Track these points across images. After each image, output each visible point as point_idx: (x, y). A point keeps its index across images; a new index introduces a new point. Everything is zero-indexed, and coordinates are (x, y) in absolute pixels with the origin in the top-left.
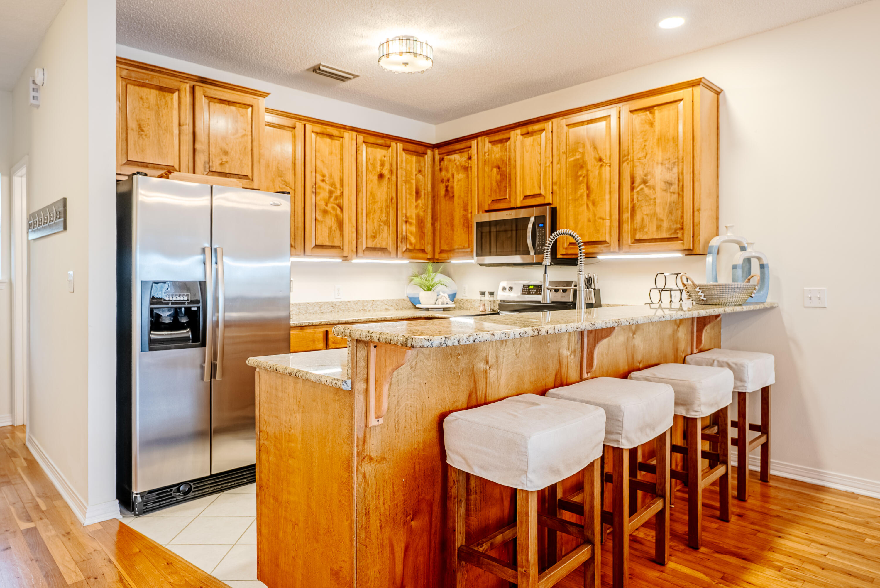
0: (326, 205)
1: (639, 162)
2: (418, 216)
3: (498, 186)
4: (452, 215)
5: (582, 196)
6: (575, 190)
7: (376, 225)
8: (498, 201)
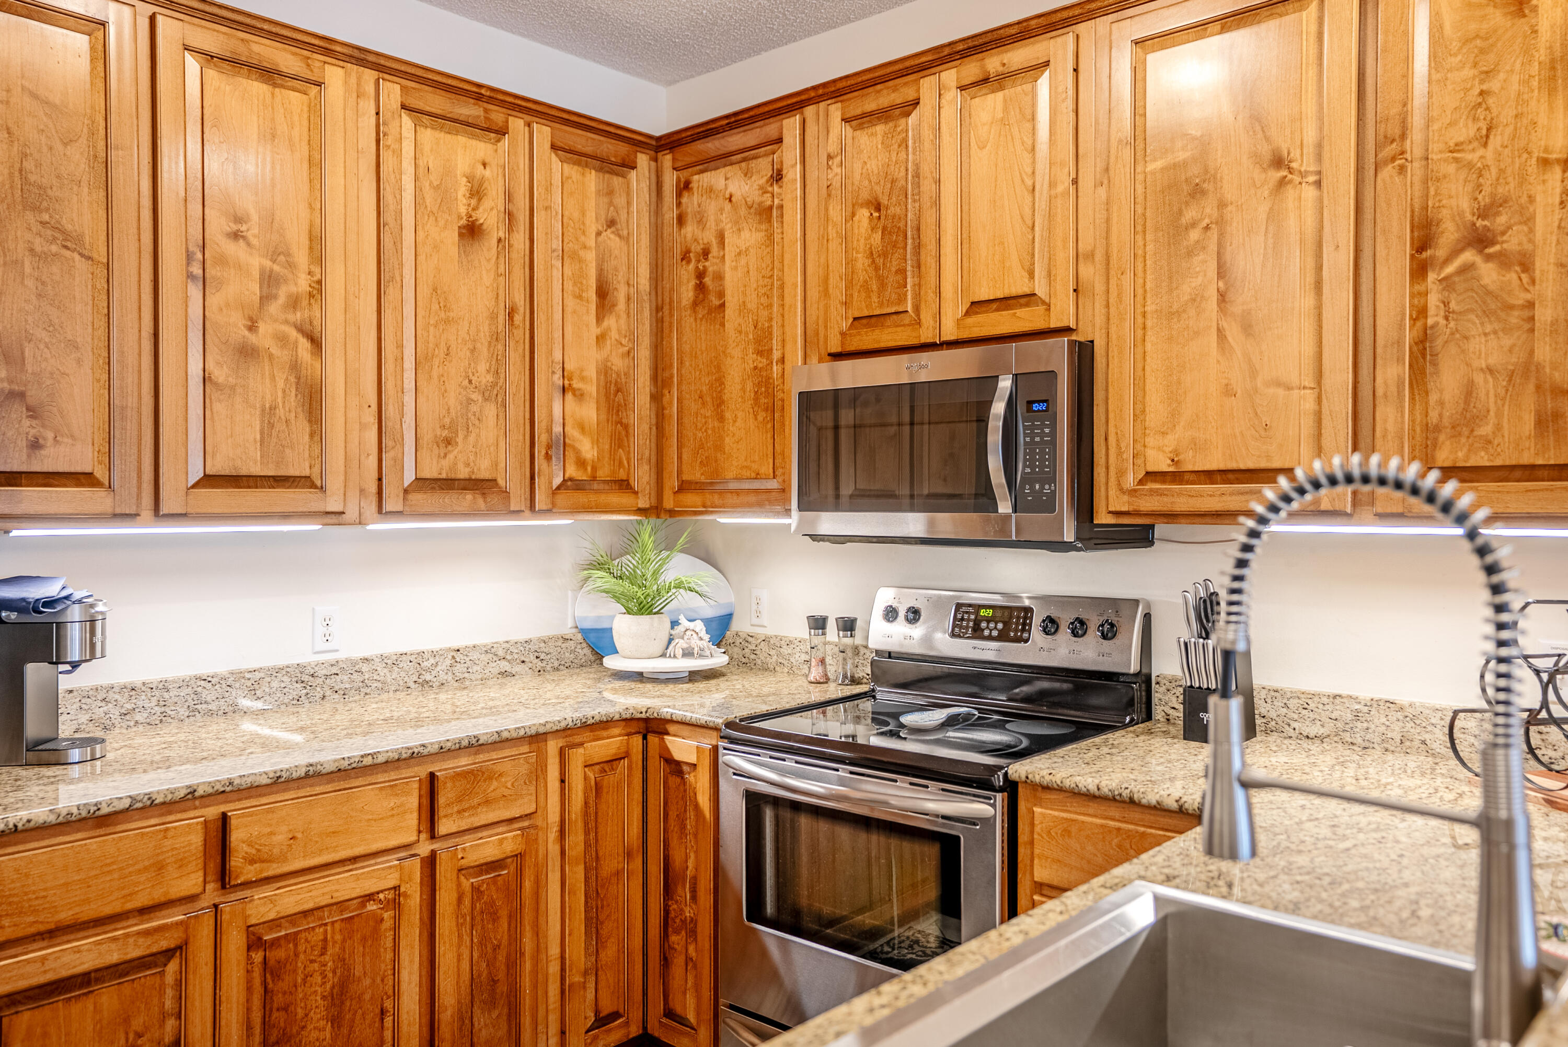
0: (252, 328)
1: (1456, 160)
2: (605, 370)
3: (877, 269)
4: (718, 368)
5: (1196, 299)
6: (1170, 278)
7: (452, 402)
8: (873, 320)
